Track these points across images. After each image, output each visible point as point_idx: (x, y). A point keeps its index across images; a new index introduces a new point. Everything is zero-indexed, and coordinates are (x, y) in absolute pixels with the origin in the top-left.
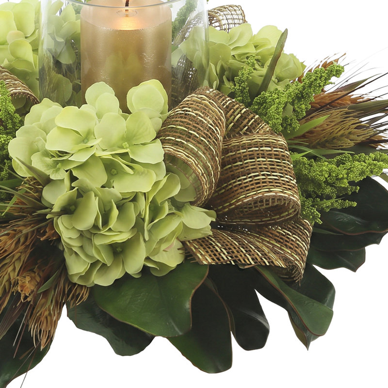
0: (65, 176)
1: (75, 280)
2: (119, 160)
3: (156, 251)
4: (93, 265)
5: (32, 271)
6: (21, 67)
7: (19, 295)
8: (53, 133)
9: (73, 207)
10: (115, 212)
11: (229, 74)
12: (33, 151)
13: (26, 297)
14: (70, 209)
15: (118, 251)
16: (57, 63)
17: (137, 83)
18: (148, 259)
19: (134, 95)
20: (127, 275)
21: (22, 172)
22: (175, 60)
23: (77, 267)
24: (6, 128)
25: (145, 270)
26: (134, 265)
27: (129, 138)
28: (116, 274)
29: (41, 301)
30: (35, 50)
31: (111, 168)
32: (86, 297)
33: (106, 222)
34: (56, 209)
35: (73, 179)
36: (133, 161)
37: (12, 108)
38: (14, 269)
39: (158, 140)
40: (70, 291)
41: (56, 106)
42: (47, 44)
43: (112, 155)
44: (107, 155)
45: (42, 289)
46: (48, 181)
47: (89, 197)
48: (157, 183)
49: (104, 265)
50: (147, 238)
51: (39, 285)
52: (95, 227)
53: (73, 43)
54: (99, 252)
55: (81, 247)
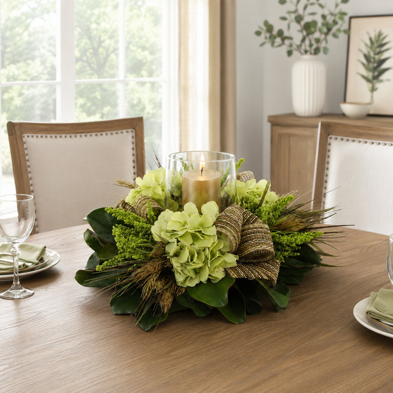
0: (175, 240)
1: (179, 284)
2: (198, 234)
3: (213, 272)
4: (187, 278)
5: (161, 280)
6: (156, 197)
7: (155, 290)
8: (170, 223)
9: (178, 254)
10: (196, 255)
11: (245, 200)
12: (161, 231)
13: (158, 291)
14: (177, 255)
15: (197, 272)
16: (173, 196)
17: (205, 203)
18: (209, 275)
19: (204, 208)
20: (201, 282)
21: (157, 239)
22: (222, 194)
23: (180, 278)
24: (150, 222)
25: (209, 280)
26: (204, 278)
27: (202, 225)
28: (196, 282)
29: (165, 292)
30: (163, 190)
31: (195, 237)
32: (184, 291)
33: (192, 260)
34: (171, 254)
35: (178, 242)
36: (204, 234)
37: (153, 213)
38: (154, 280)
39: (214, 226)
40: (177, 289)
41: (172, 212)
42: (168, 188)
43: (195, 232)
44: (192, 231)
45: (166, 287)
46: (169, 243)
47: (185, 250)
48: (214, 243)
49: (191, 278)
50: (209, 266)
51: (164, 286)
52: (188, 262)
53: (179, 187)
54: (189, 272)
55: (182, 270)
